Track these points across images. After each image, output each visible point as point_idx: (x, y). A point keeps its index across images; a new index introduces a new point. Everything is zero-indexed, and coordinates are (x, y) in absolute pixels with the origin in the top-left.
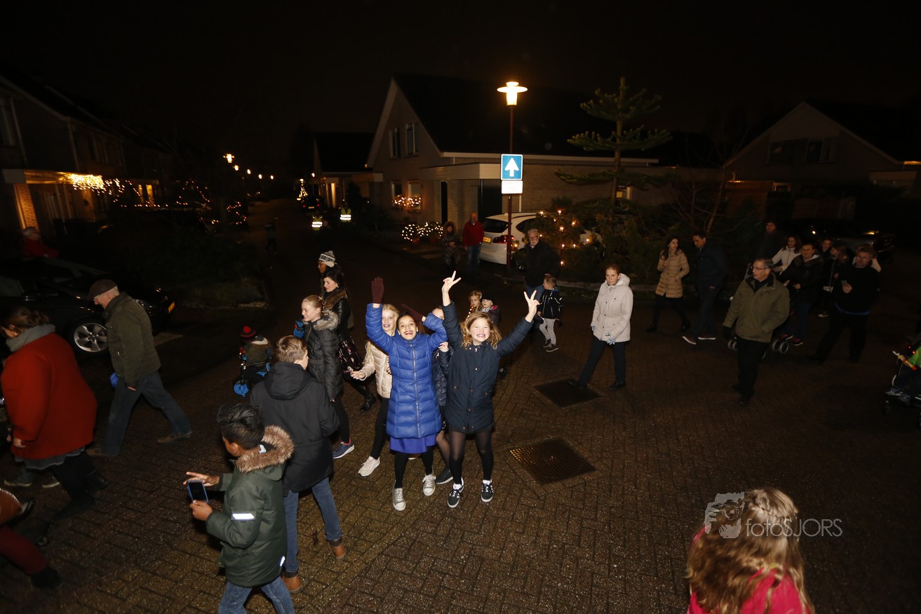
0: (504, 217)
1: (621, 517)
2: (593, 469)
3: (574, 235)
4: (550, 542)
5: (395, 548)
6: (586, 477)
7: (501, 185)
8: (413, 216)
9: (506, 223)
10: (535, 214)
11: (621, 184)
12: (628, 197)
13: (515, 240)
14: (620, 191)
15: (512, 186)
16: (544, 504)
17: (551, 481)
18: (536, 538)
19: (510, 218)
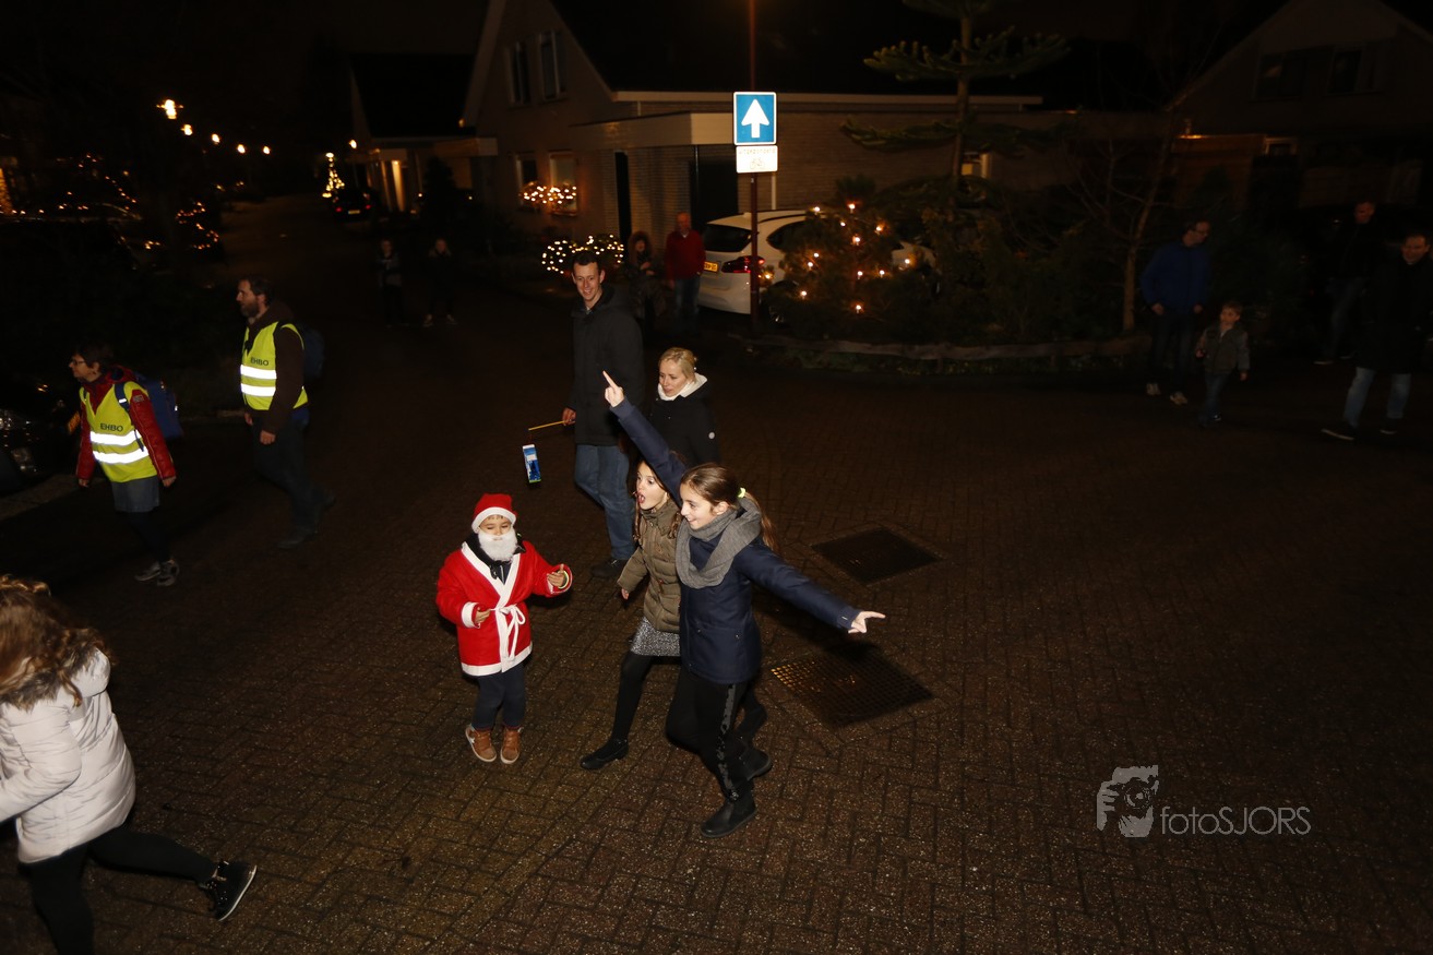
0: (742, 221)
1: (983, 781)
2: (929, 695)
3: (880, 251)
4: (853, 833)
5: (560, 862)
6: (917, 711)
7: (735, 156)
8: (562, 223)
9: (748, 232)
10: (803, 212)
11: (970, 150)
12: (984, 173)
13: (765, 266)
14: (968, 162)
15: (757, 158)
16: (839, 765)
17: (850, 722)
18: (827, 829)
19: (755, 222)
